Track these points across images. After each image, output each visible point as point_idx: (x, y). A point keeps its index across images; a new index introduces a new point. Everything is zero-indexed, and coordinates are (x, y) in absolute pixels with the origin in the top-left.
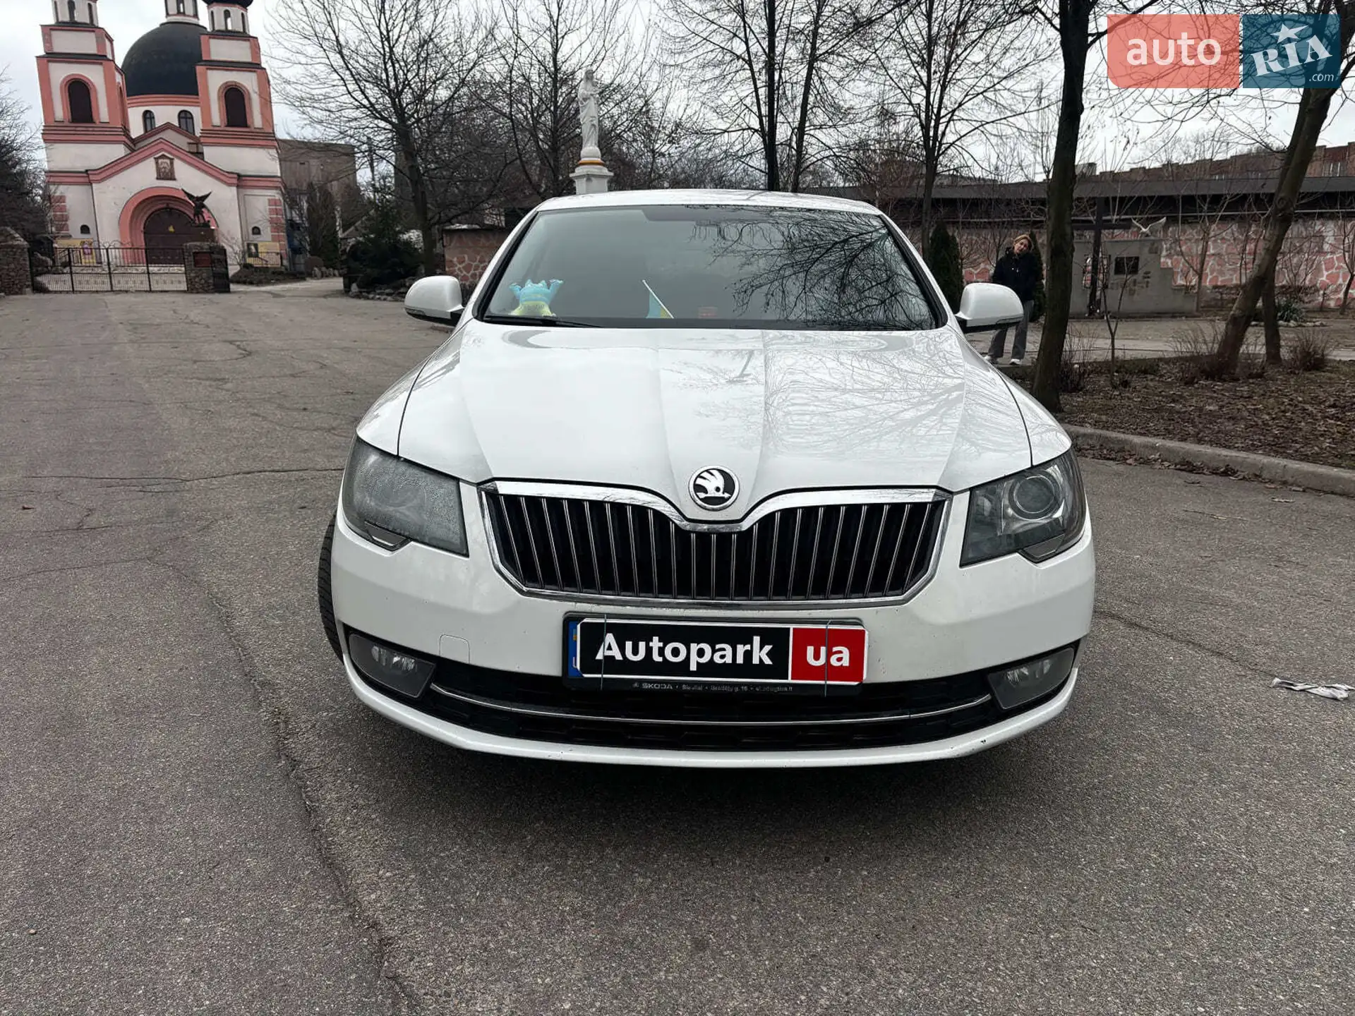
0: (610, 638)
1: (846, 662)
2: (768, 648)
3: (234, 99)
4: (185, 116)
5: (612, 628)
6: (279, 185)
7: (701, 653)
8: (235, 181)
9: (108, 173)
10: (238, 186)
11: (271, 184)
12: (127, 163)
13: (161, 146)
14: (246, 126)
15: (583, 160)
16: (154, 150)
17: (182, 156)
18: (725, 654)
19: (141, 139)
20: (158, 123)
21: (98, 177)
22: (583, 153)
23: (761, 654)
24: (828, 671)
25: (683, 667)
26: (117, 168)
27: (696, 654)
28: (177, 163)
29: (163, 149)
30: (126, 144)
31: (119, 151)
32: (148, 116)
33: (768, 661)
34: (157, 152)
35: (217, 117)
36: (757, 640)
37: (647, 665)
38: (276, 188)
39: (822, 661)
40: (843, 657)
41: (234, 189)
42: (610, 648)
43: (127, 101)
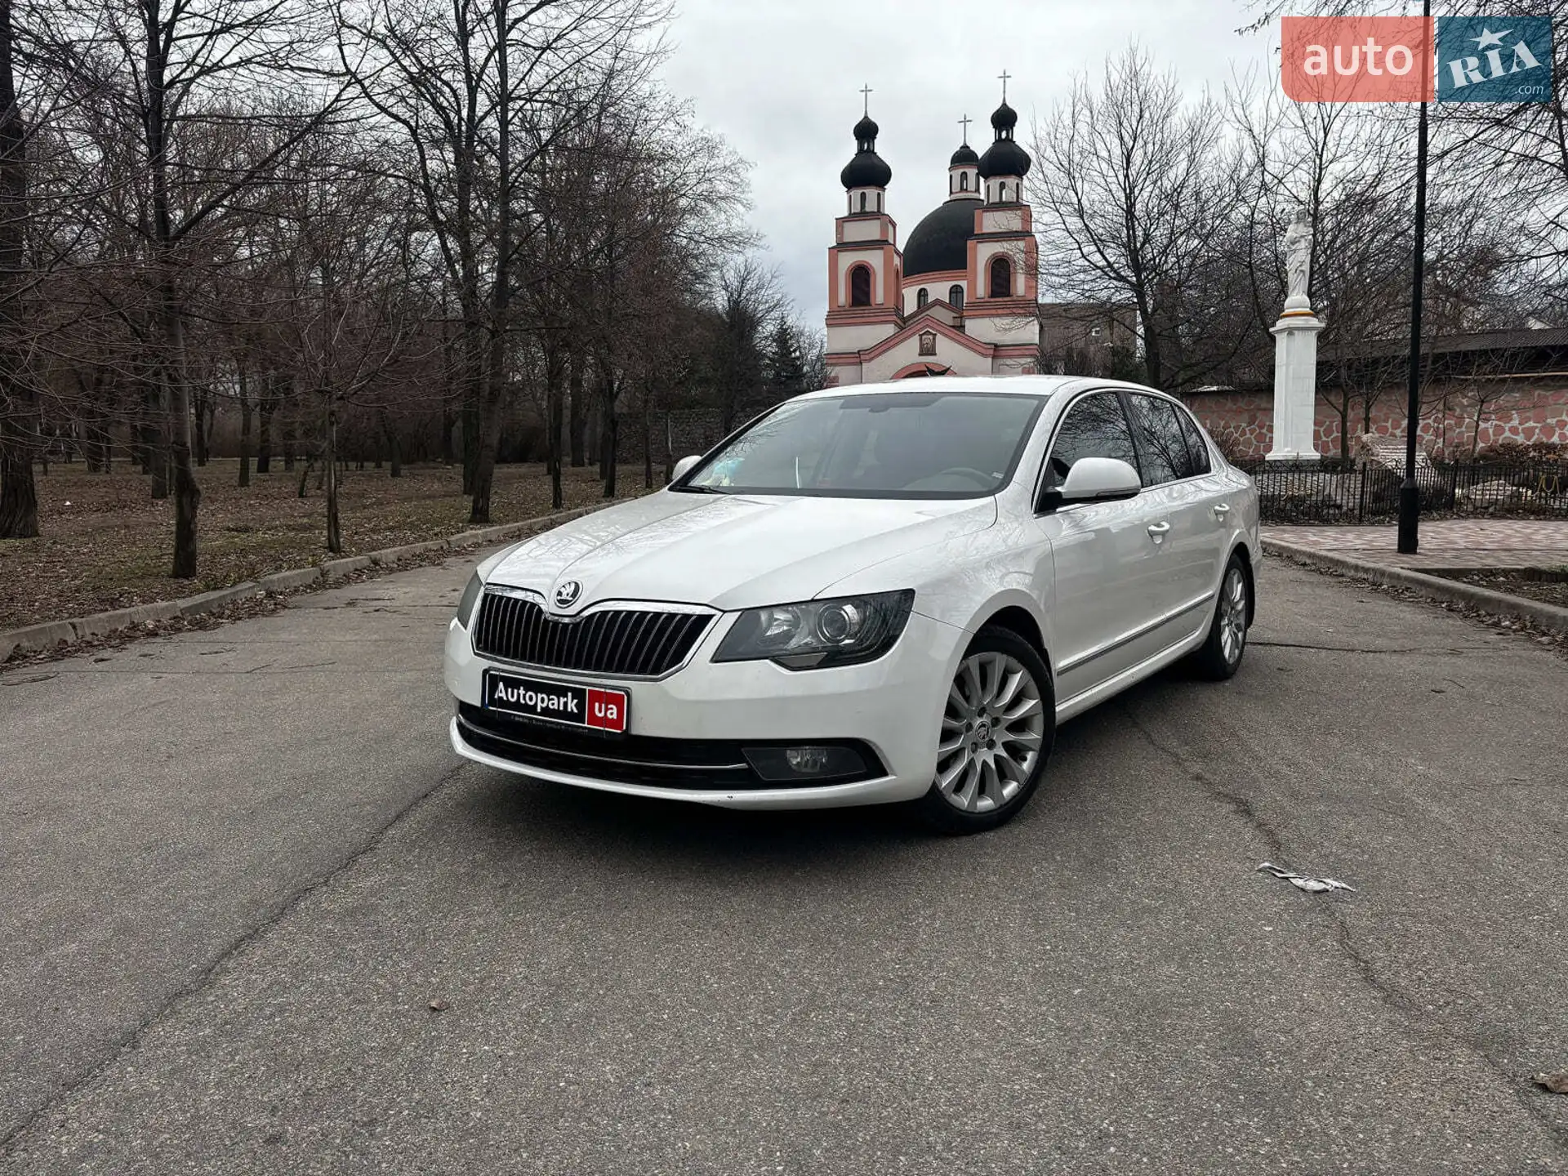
0: (501, 685)
1: (615, 716)
2: (575, 701)
3: (1001, 269)
4: (956, 291)
5: (503, 679)
6: (1036, 352)
7: (543, 700)
8: (992, 352)
9: (877, 352)
10: (994, 357)
11: (1027, 353)
12: (897, 340)
13: (929, 323)
14: (1009, 295)
15: (1287, 312)
16: (920, 326)
17: (946, 332)
18: (555, 703)
19: (912, 316)
20: (930, 299)
21: (867, 357)
22: (1287, 303)
23: (572, 706)
24: (605, 721)
25: (533, 709)
26: (884, 348)
27: (540, 701)
28: (939, 336)
29: (928, 326)
30: (896, 324)
31: (889, 330)
32: (922, 294)
33: (575, 711)
34: (922, 329)
35: (982, 287)
36: (570, 694)
37: (517, 706)
38: (1031, 356)
39: (602, 715)
40: (613, 713)
41: (990, 360)
42: (501, 692)
43: (903, 281)
